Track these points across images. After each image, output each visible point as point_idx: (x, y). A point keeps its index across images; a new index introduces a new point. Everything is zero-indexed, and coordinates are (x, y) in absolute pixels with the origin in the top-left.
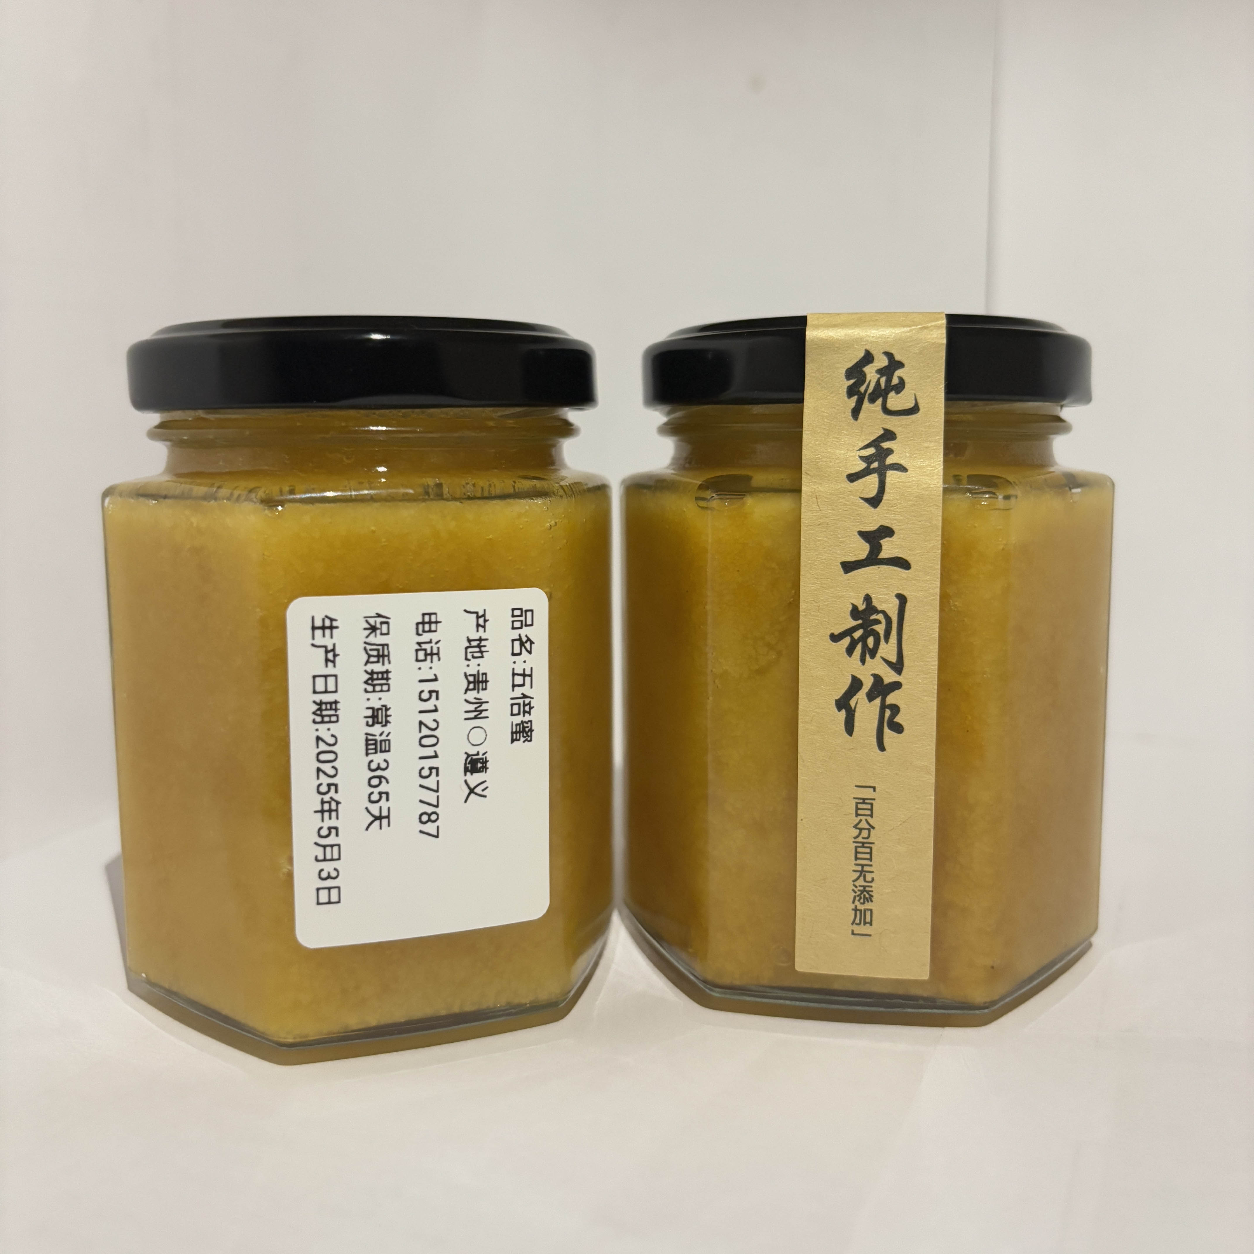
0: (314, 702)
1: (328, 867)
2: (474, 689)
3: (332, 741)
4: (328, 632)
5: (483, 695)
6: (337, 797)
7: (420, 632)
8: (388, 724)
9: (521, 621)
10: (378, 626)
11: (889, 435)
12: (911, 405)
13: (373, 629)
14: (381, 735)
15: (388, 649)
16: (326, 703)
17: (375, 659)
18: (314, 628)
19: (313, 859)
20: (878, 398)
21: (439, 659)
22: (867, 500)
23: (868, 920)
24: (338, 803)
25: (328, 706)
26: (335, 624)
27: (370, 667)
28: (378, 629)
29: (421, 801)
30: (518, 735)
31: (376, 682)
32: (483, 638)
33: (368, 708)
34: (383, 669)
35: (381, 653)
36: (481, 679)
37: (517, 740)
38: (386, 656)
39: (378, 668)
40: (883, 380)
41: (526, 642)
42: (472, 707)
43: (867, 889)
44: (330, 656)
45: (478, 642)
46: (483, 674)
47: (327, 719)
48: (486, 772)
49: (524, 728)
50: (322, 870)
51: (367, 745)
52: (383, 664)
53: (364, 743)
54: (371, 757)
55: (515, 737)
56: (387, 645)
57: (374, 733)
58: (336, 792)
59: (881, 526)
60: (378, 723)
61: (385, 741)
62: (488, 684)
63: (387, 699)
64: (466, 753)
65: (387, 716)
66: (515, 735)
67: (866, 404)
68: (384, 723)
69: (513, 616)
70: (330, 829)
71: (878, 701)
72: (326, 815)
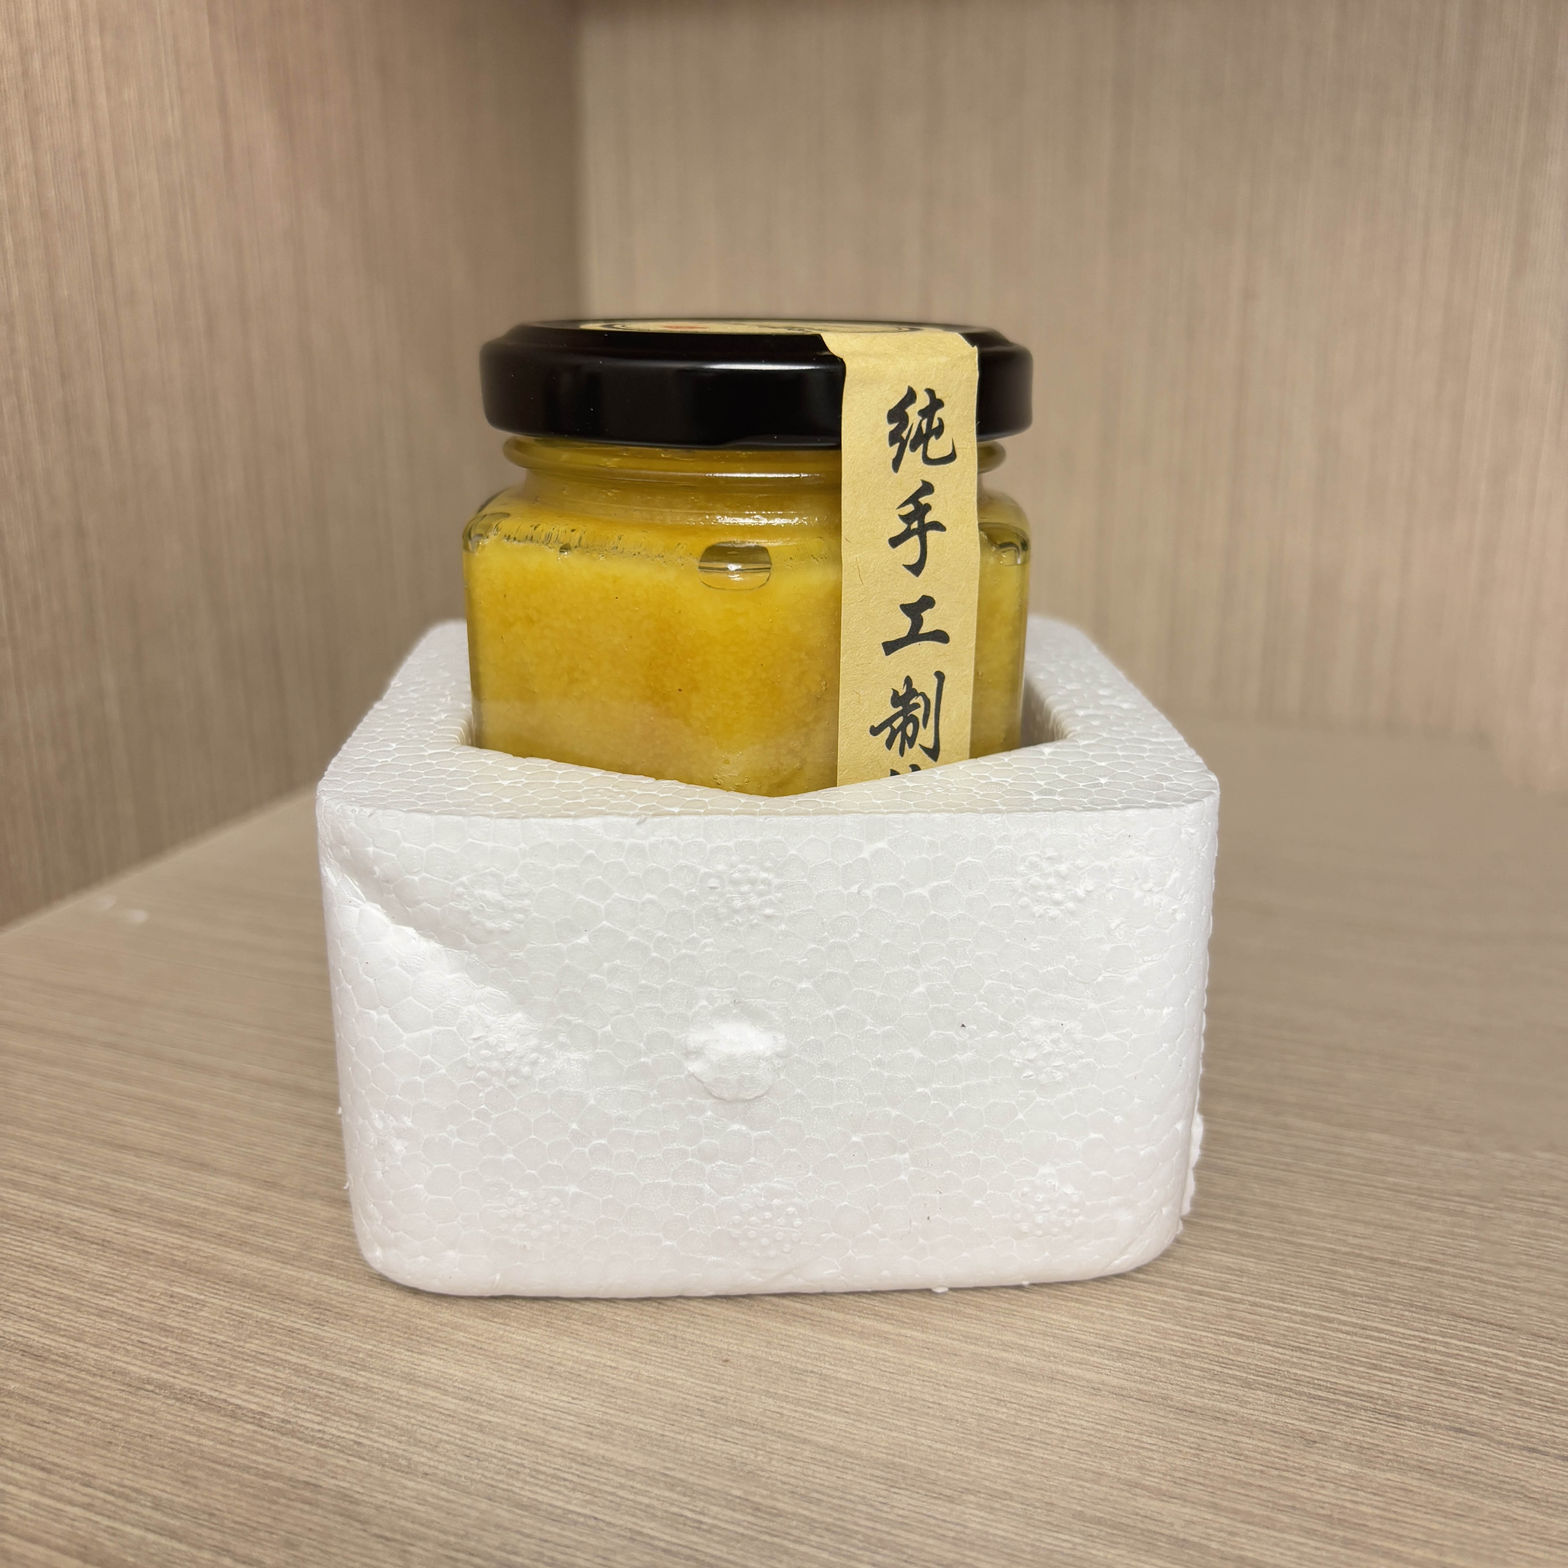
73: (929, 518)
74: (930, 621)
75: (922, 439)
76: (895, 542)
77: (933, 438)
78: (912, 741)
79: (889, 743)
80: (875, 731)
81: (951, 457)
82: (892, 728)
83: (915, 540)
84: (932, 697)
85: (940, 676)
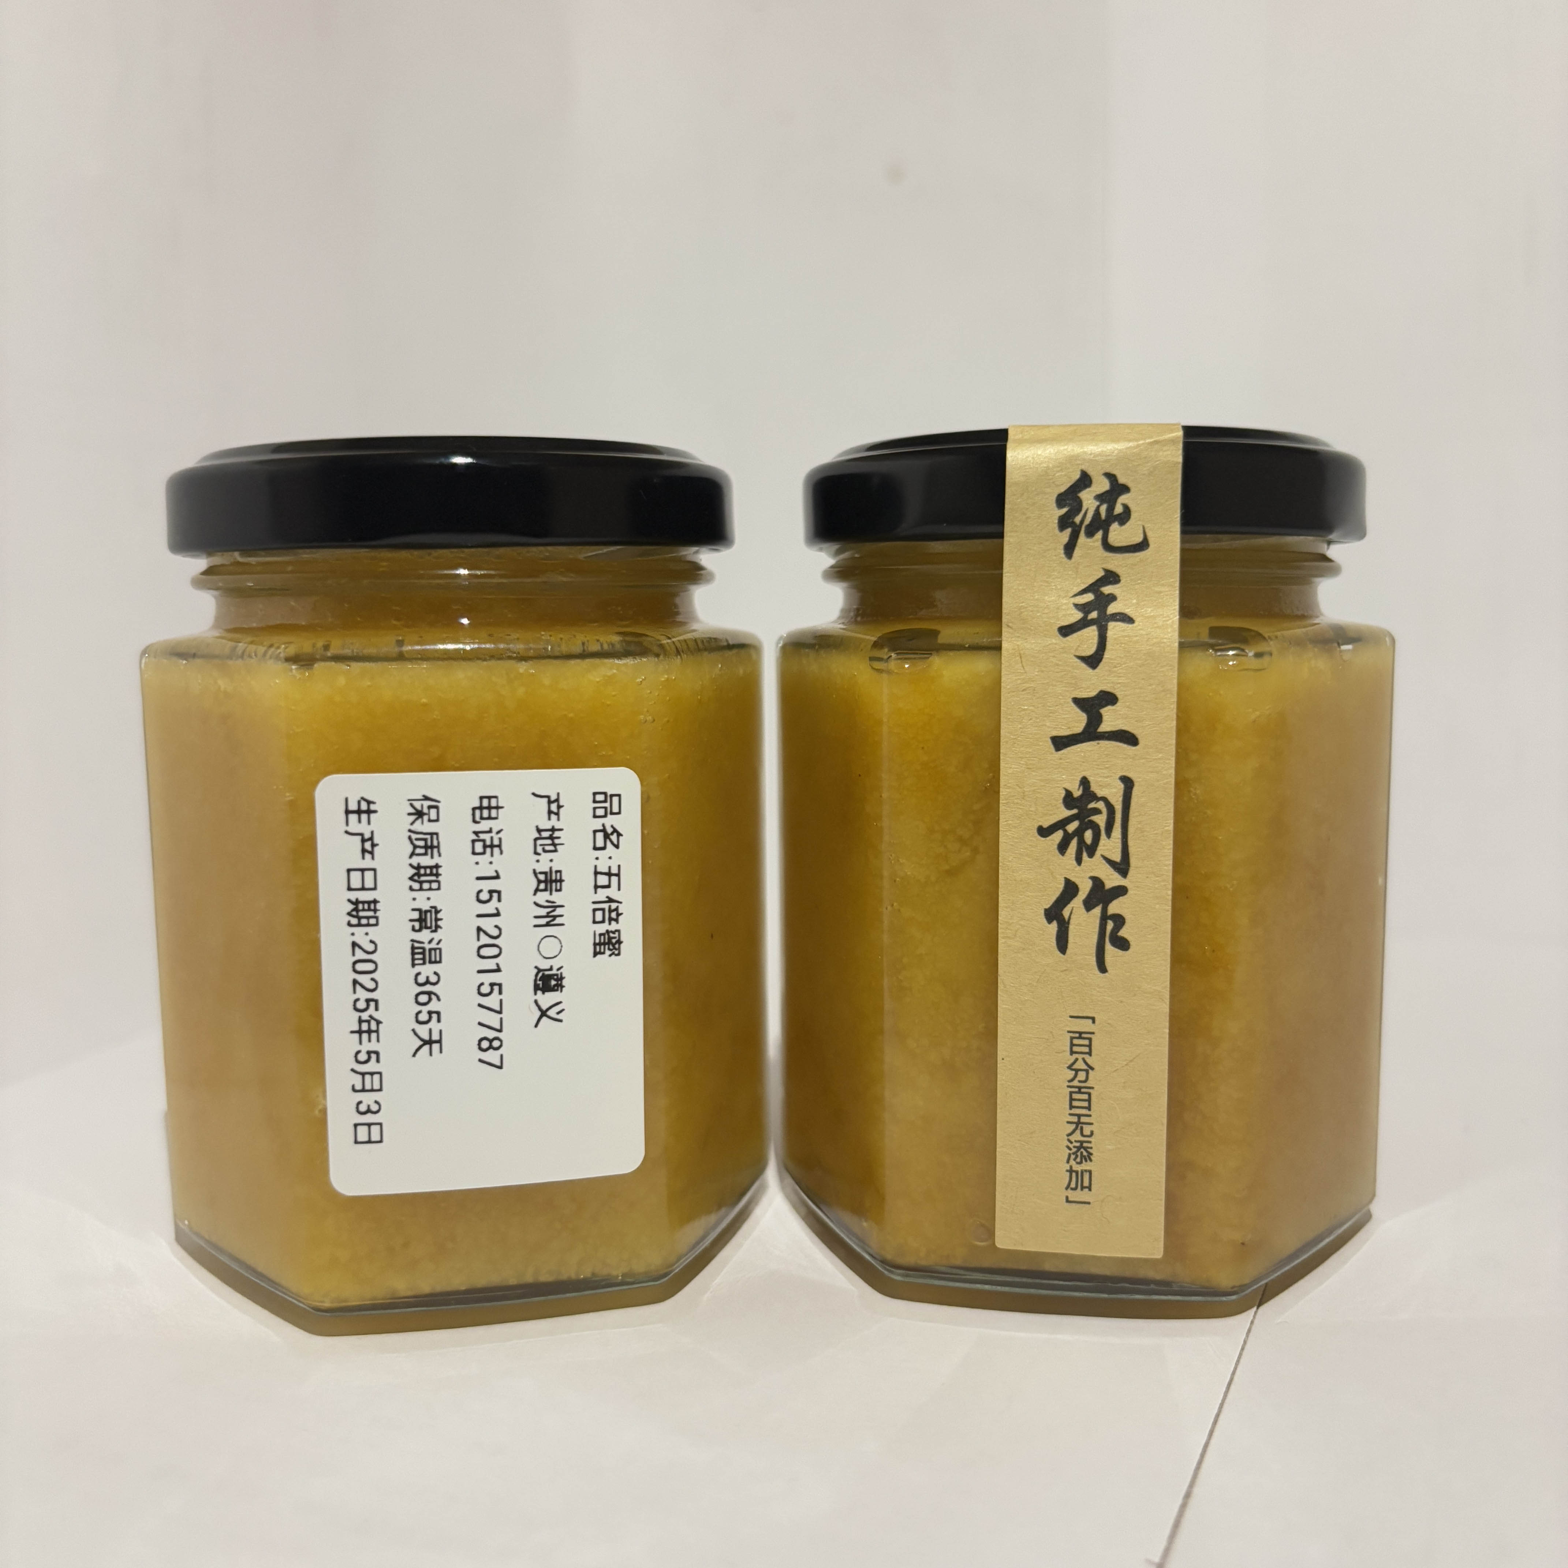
0: (349, 901)
1: (368, 1099)
2: (545, 890)
3: (371, 948)
4: (364, 817)
5: (556, 897)
6: (376, 1015)
7: (478, 818)
8: (439, 930)
9: (606, 808)
10: (425, 810)
11: (1111, 577)
12: (1139, 539)
13: (419, 814)
14: (430, 942)
15: (437, 839)
16: (363, 903)
17: (422, 851)
18: (348, 812)
19: (351, 1088)
20: (1097, 530)
21: (501, 853)
22: (1083, 659)
23: (1086, 1183)
24: (378, 1022)
25: (366, 906)
26: (372, 807)
27: (415, 861)
28: (425, 814)
29: (480, 1024)
30: (602, 947)
31: (423, 878)
32: (556, 827)
33: (413, 910)
34: (432, 863)
35: (429, 843)
36: (554, 878)
37: (601, 953)
38: (435, 847)
39: (426, 861)
40: (1103, 509)
41: (612, 834)
42: (543, 912)
43: (1085, 1145)
44: (368, 846)
45: (550, 833)
46: (557, 872)
47: (364, 921)
48: (561, 991)
49: (610, 939)
50: (360, 1103)
51: (413, 954)
52: (432, 857)
53: (409, 951)
54: (418, 969)
55: (598, 950)
56: (437, 834)
57: (421, 940)
58: (377, 1009)
59: (1101, 692)
60: (427, 928)
61: (435, 949)
62: (563, 884)
63: (437, 899)
64: (536, 967)
65: (437, 920)
66: (598, 948)
67: (1082, 539)
68: (434, 928)
69: (595, 801)
70: (369, 1053)
71: (1097, 911)
72: (365, 1036)
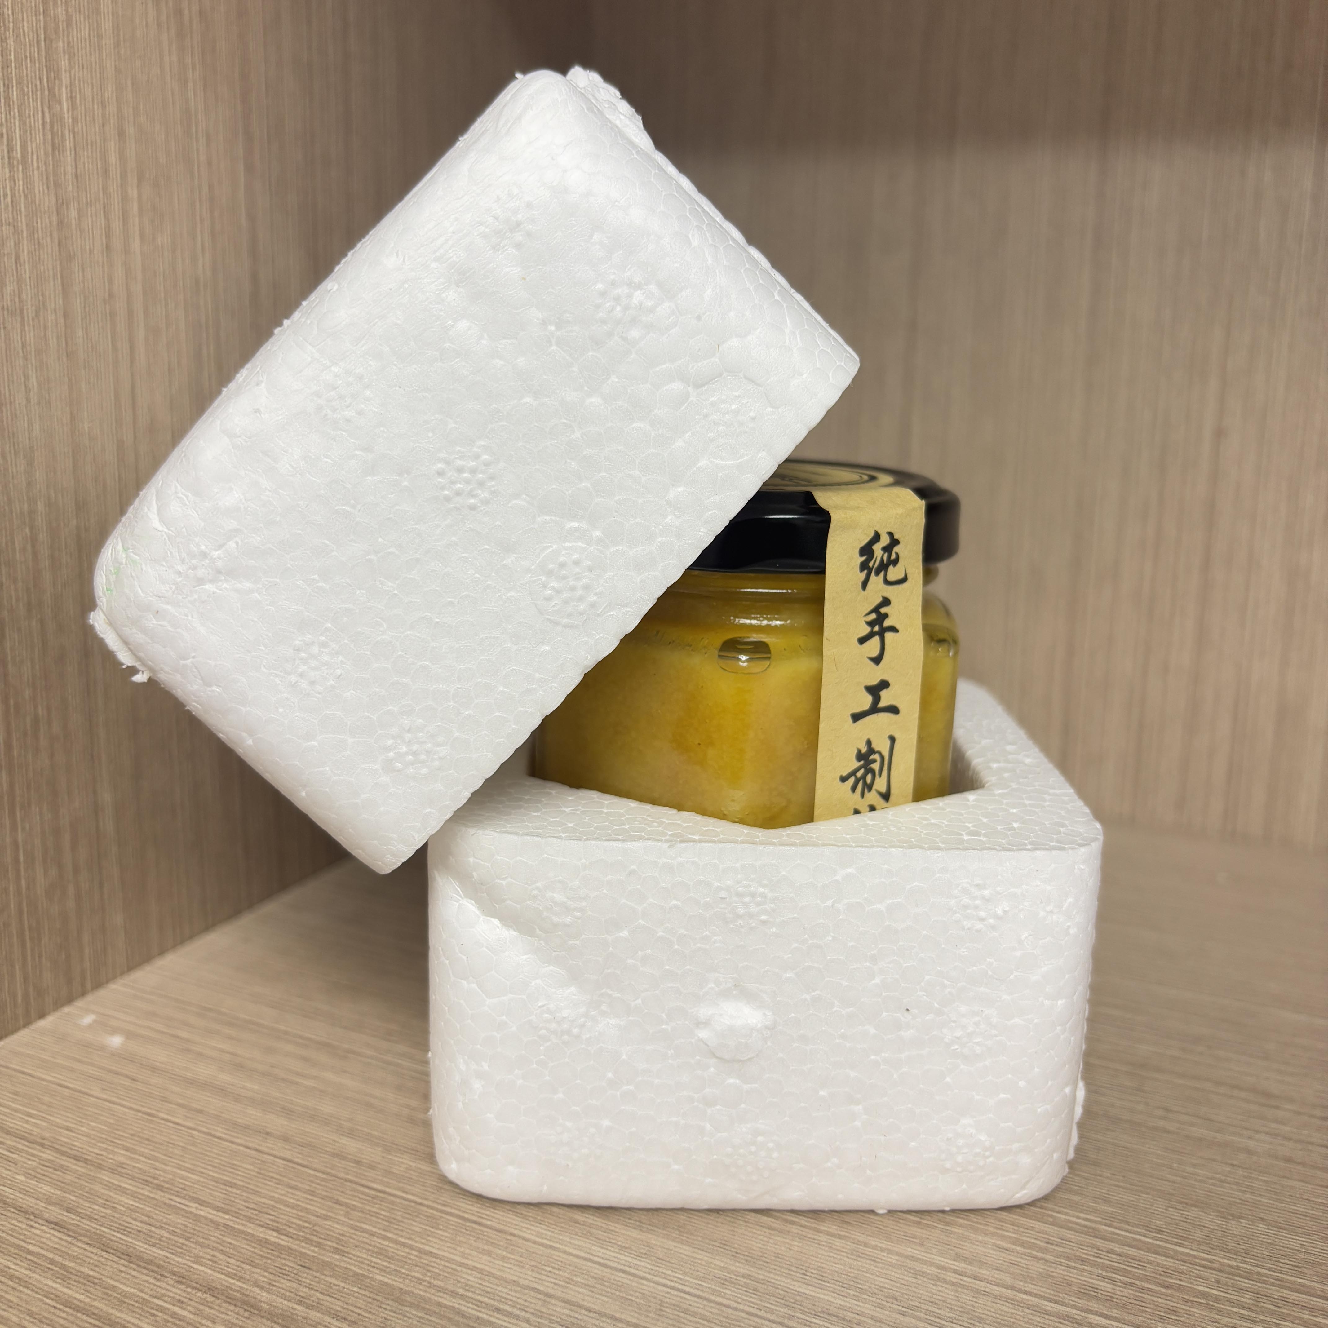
73: (887, 623)
74: (886, 698)
75: (883, 567)
76: (862, 641)
77: (891, 567)
78: (870, 787)
79: (854, 789)
80: (844, 779)
81: (904, 580)
82: (856, 777)
83: (876, 640)
84: (886, 754)
85: (892, 739)
